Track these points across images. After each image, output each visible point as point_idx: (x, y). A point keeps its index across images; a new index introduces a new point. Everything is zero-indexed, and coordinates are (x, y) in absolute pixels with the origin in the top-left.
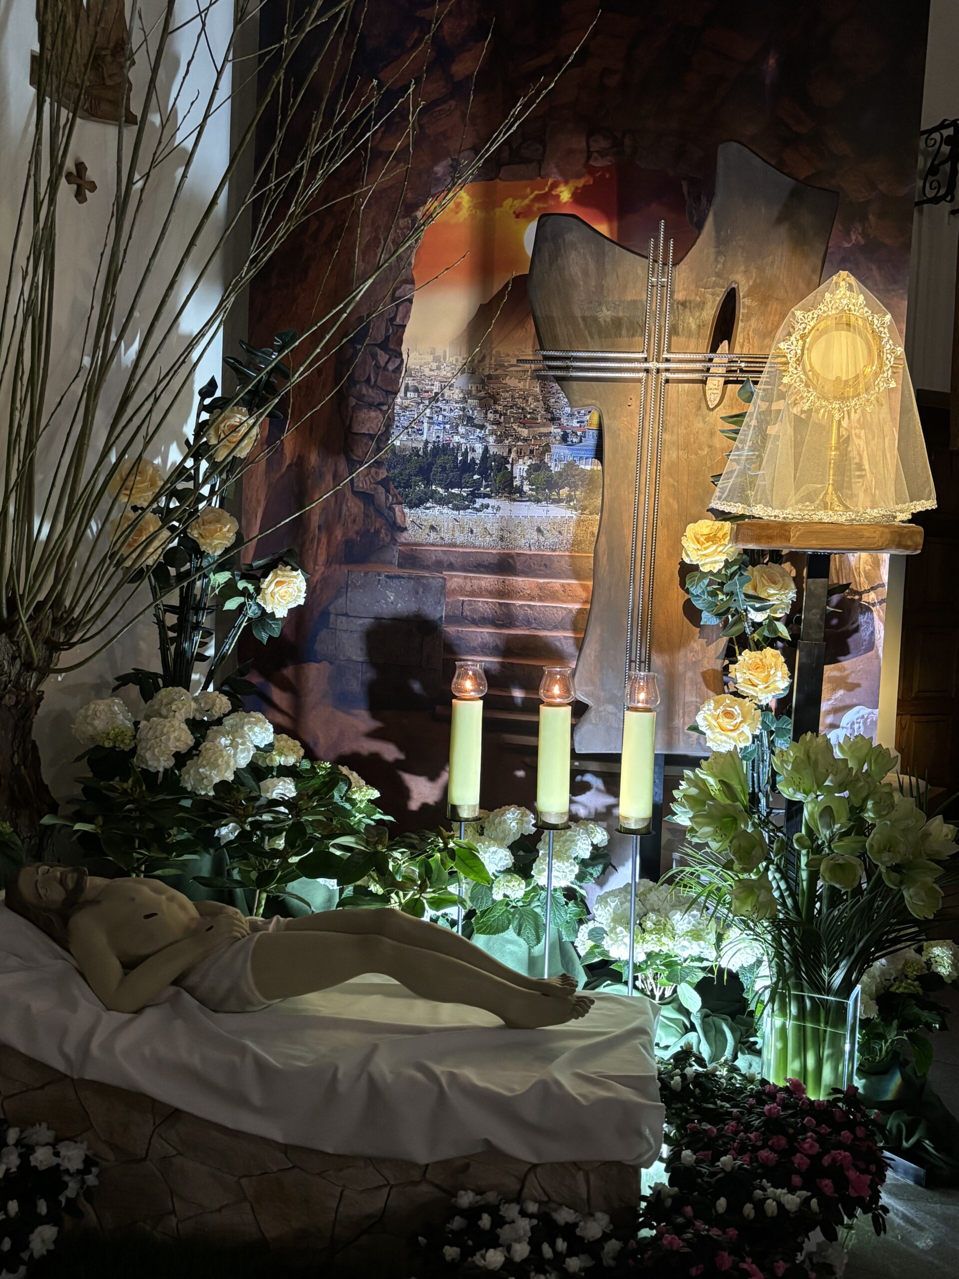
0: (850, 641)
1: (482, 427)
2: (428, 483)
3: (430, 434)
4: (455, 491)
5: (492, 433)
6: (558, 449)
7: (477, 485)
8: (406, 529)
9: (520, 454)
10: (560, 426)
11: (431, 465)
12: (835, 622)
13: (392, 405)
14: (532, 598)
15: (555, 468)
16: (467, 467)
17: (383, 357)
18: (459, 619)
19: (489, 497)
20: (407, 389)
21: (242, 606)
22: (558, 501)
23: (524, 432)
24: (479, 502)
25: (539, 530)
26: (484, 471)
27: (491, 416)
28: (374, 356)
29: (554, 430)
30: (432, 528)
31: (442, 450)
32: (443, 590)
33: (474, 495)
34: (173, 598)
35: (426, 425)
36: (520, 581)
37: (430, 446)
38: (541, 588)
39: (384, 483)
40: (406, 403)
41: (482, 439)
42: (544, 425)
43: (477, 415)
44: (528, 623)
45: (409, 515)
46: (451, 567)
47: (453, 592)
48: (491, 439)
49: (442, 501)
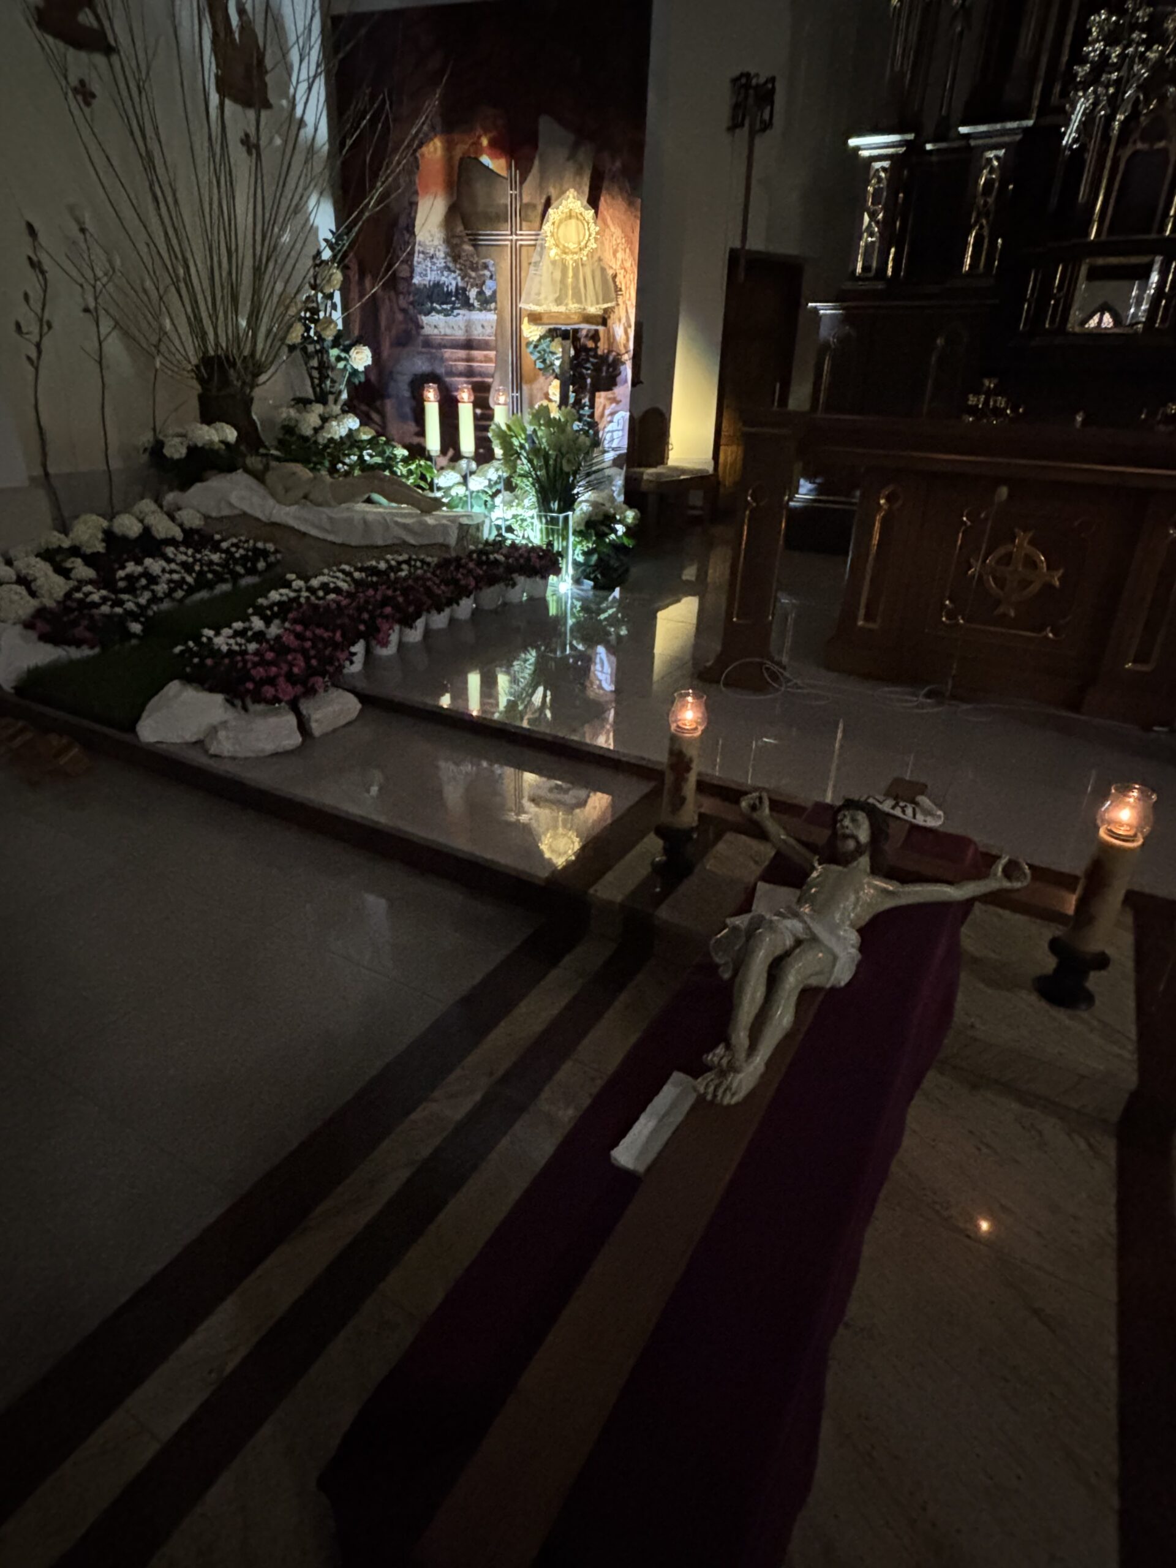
0: (619, 379)
1: (454, 272)
2: (432, 303)
3: (432, 277)
4: (445, 306)
5: (459, 275)
6: (489, 282)
7: (454, 303)
8: (422, 328)
9: (472, 286)
10: (489, 270)
11: (433, 292)
12: (611, 370)
13: (412, 261)
14: (481, 362)
15: (488, 293)
16: (449, 294)
17: (407, 236)
18: (451, 374)
19: (458, 308)
20: (419, 252)
21: (345, 366)
22: (490, 310)
23: (473, 274)
24: (456, 312)
25: (483, 326)
26: (457, 294)
27: (458, 266)
28: (403, 235)
29: (487, 273)
30: (435, 327)
31: (437, 285)
32: (442, 360)
33: (453, 309)
34: (315, 363)
35: (429, 272)
36: (476, 353)
37: (432, 283)
38: (486, 356)
39: (412, 303)
40: (420, 260)
41: (455, 279)
42: (482, 270)
43: (451, 265)
44: (481, 375)
45: (425, 319)
46: (445, 347)
47: (447, 360)
48: (459, 278)
49: (438, 312)
